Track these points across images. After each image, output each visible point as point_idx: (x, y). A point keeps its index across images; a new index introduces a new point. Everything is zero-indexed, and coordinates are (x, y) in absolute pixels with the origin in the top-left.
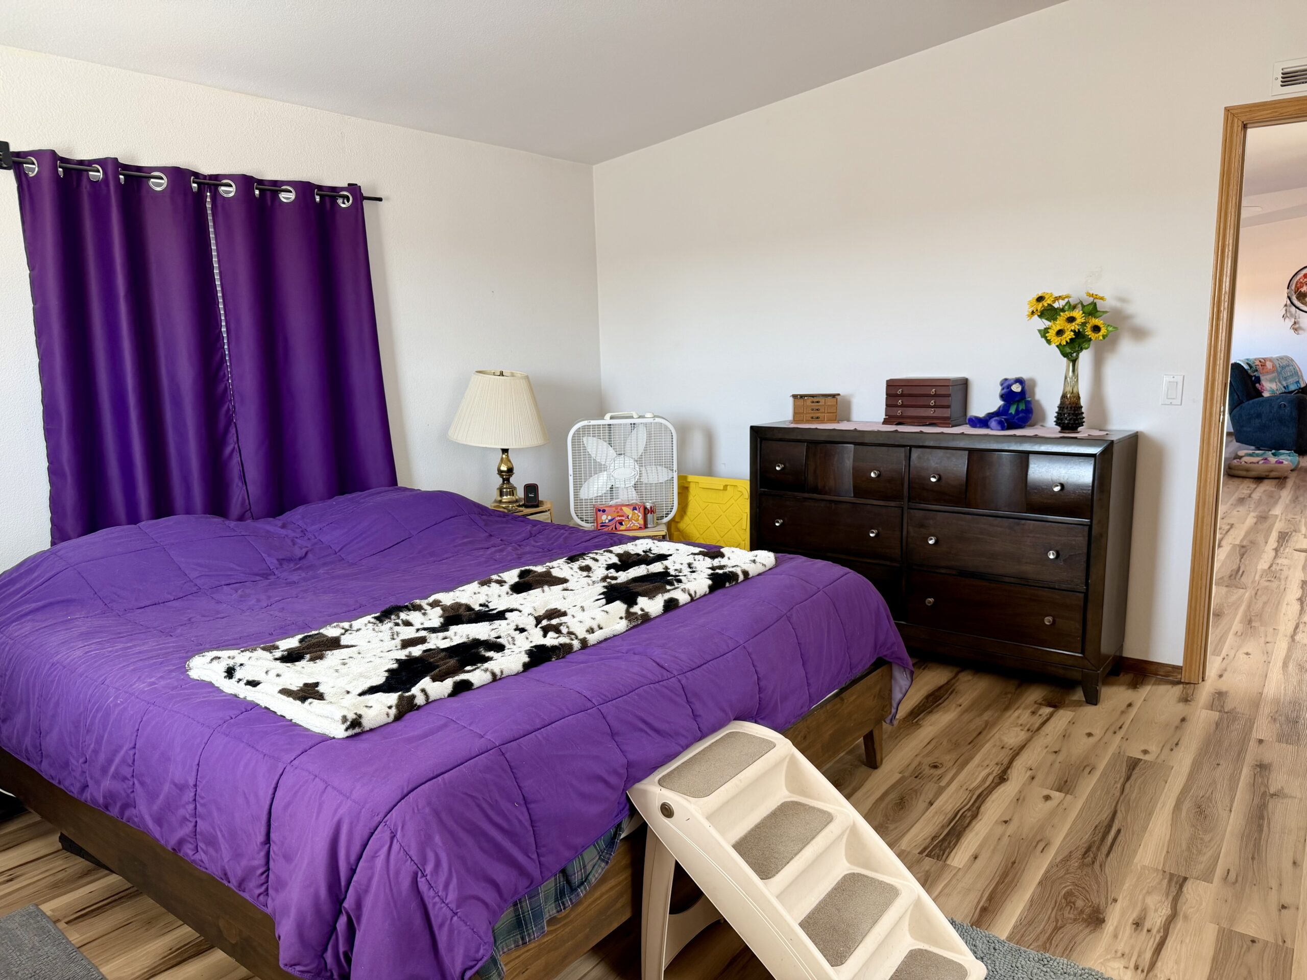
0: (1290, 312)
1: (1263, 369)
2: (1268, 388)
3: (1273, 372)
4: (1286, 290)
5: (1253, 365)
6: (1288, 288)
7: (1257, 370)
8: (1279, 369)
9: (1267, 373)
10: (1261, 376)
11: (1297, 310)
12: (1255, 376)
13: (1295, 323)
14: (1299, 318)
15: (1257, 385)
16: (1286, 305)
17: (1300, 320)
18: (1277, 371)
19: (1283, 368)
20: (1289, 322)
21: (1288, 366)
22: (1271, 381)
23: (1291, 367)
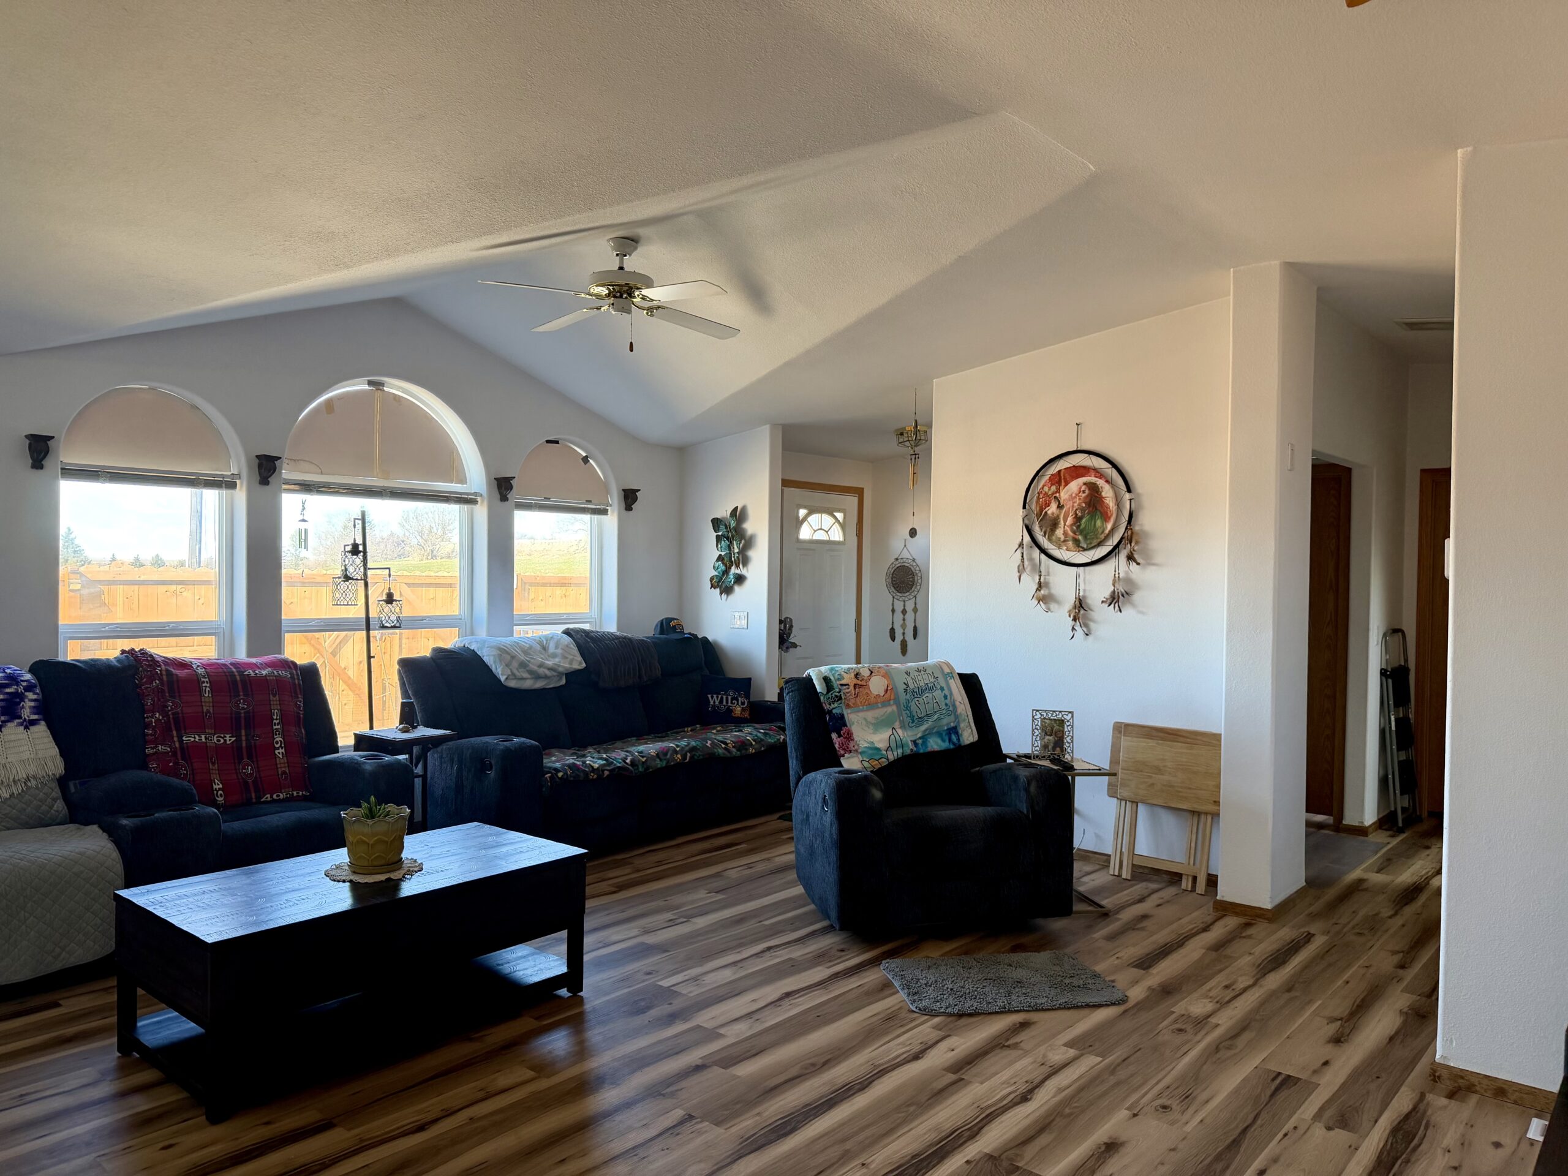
0: (1031, 559)
1: (857, 696)
2: (863, 745)
3: (885, 703)
4: (1022, 510)
5: (836, 684)
6: (1024, 507)
7: (840, 698)
8: (903, 697)
9: (872, 704)
10: (846, 712)
11: (1043, 556)
12: (830, 712)
13: (1040, 586)
14: (1048, 575)
15: (834, 736)
16: (1021, 545)
17: (1052, 579)
18: (897, 702)
19: (917, 693)
20: (1030, 583)
21: (931, 689)
22: (878, 725)
23: (938, 694)
